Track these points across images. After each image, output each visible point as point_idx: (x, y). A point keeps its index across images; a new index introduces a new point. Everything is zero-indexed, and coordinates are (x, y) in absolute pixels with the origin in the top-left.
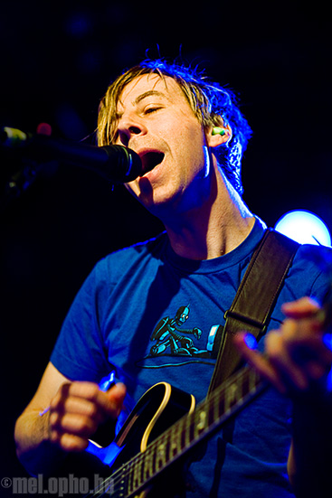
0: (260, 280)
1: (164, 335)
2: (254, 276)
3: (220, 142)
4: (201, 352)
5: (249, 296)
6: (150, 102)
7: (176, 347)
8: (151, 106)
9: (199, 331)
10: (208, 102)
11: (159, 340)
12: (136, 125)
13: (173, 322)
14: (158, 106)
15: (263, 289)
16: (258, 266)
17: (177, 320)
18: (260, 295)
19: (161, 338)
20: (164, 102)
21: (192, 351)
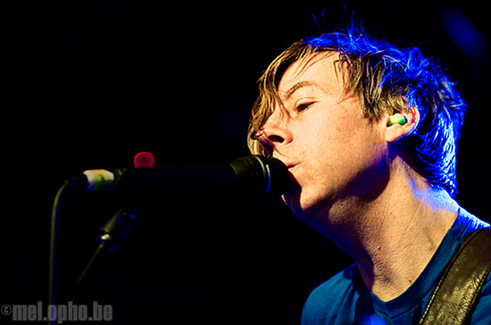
6: (301, 96)
8: (301, 102)
12: (276, 133)
14: (310, 101)
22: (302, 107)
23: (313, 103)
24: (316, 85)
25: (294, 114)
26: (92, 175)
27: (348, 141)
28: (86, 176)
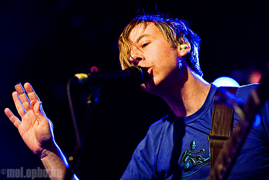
0: (221, 115)
1: (187, 158)
2: (217, 113)
3: (185, 53)
4: (207, 159)
5: (218, 125)
6: (144, 41)
7: (194, 162)
8: (144, 43)
9: (204, 150)
10: (174, 32)
11: (185, 162)
12: (139, 56)
13: (190, 151)
14: (148, 42)
15: (224, 119)
16: (218, 108)
17: (191, 149)
18: (224, 122)
19: (186, 160)
20: (151, 39)
21: (202, 161)
22: (145, 45)
23: (149, 43)
24: (149, 35)
25: (141, 48)
26: (79, 76)
27: (169, 56)
28: (77, 77)
